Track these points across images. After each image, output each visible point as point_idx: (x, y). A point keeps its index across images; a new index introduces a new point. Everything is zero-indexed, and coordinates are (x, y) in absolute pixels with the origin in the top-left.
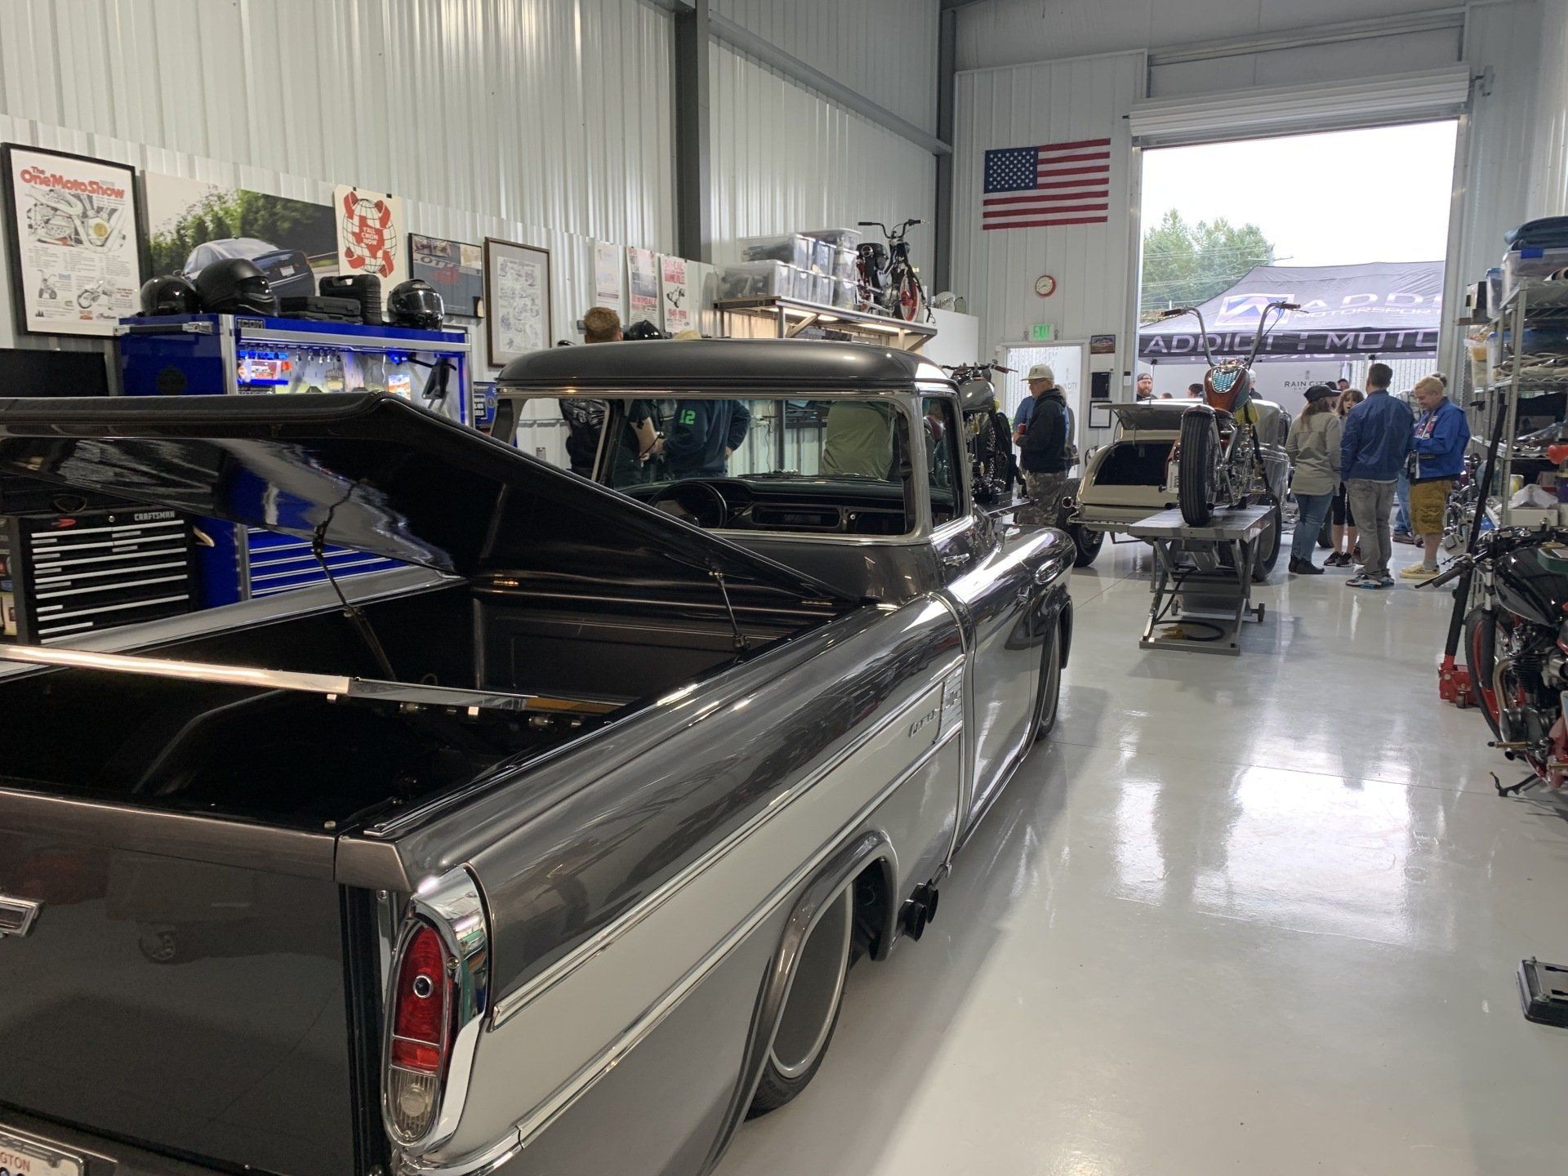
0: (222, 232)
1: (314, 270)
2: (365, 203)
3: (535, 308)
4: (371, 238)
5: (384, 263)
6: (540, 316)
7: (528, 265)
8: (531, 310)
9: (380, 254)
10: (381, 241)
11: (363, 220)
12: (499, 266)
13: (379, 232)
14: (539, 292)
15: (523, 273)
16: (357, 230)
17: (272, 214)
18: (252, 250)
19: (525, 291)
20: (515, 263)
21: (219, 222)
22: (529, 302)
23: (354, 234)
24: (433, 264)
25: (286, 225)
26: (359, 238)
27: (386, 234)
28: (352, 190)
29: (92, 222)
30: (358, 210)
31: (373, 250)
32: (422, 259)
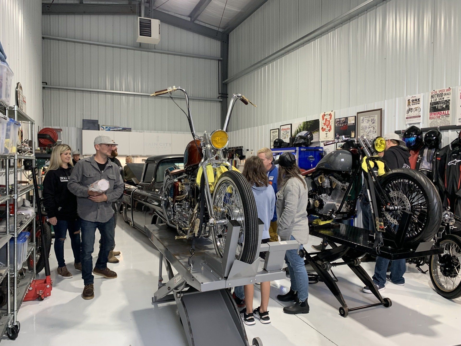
0: (300, 131)
1: (313, 134)
2: (327, 115)
3: (374, 130)
4: (327, 123)
5: (329, 128)
6: (376, 133)
7: (372, 117)
8: (373, 131)
9: (329, 127)
10: (329, 123)
11: (326, 119)
12: (361, 120)
13: (329, 121)
14: (377, 125)
15: (370, 120)
16: (324, 122)
17: (307, 125)
18: (304, 133)
19: (370, 126)
20: (367, 117)
21: (300, 129)
22: (372, 129)
23: (324, 123)
24: (340, 125)
25: (309, 126)
26: (325, 124)
27: (331, 121)
28: (324, 113)
29: (287, 134)
30: (325, 117)
31: (327, 126)
32: (338, 125)
